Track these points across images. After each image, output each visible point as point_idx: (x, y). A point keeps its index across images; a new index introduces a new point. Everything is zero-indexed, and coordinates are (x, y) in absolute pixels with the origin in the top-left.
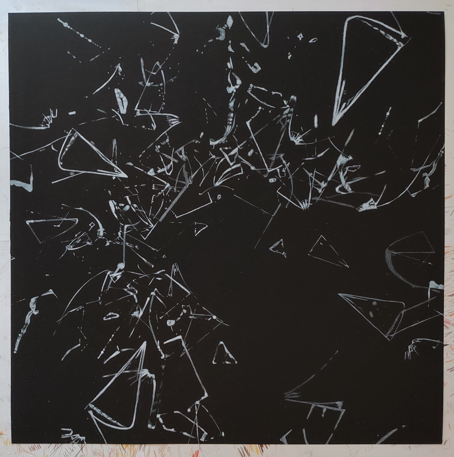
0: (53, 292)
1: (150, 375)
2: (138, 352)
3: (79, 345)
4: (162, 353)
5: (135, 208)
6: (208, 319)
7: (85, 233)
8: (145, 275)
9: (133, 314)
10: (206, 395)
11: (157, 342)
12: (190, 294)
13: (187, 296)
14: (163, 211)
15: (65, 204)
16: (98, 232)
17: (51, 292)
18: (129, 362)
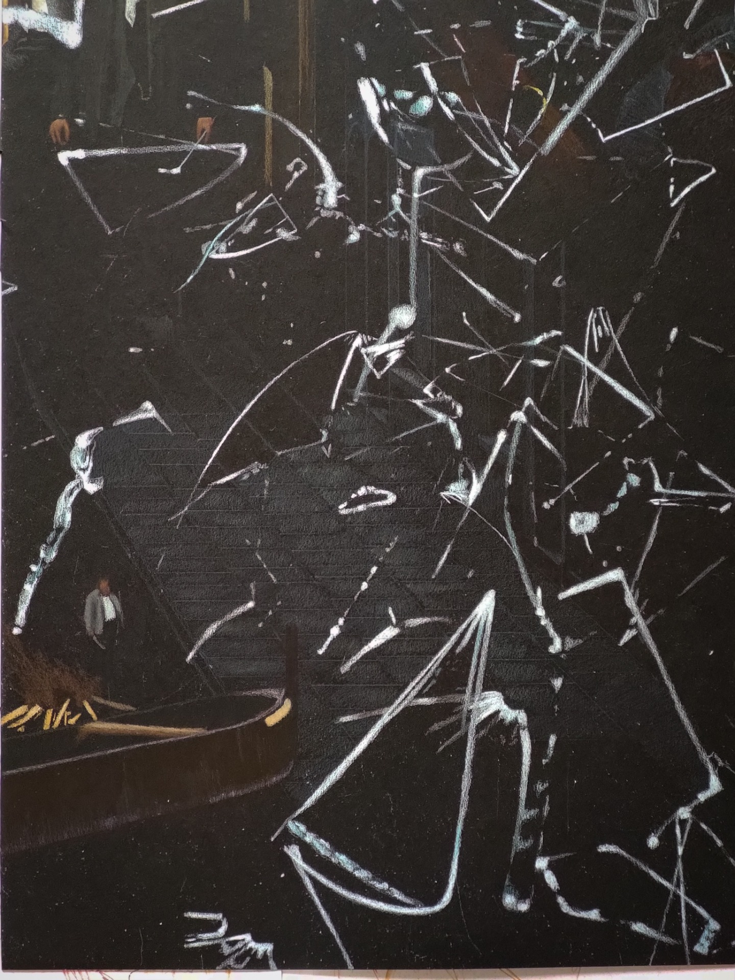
0: (154, 411)
1: (509, 714)
2: (466, 630)
3: (251, 604)
4: (552, 632)
5: (454, 107)
6: (721, 506)
7: (271, 197)
8: (489, 348)
9: (448, 490)
10: (715, 785)
11: (535, 592)
12: (652, 417)
13: (640, 426)
14: (555, 116)
15: (198, 92)
16: (320, 193)
17: (148, 410)
18: (433, 665)
